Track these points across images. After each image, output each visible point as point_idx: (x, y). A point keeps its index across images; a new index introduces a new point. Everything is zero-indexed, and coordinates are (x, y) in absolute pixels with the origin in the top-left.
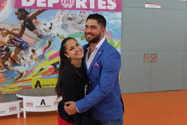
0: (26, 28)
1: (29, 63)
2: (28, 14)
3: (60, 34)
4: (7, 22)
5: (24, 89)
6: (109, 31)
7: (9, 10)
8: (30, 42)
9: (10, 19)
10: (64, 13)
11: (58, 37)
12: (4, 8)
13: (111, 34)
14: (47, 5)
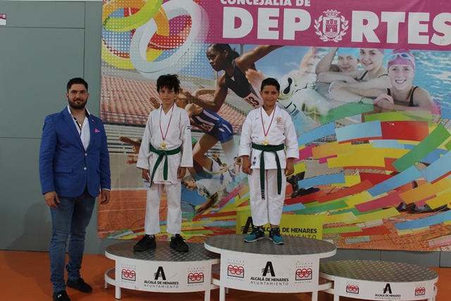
0: (229, 90)
1: (233, 174)
2: (237, 55)
3: (310, 106)
4: (188, 74)
5: (216, 234)
6: (435, 101)
7: (193, 48)
8: (237, 122)
9: (194, 68)
10: (320, 54)
11: (305, 112)
12: (182, 43)
13: (439, 108)
14: (281, 35)
